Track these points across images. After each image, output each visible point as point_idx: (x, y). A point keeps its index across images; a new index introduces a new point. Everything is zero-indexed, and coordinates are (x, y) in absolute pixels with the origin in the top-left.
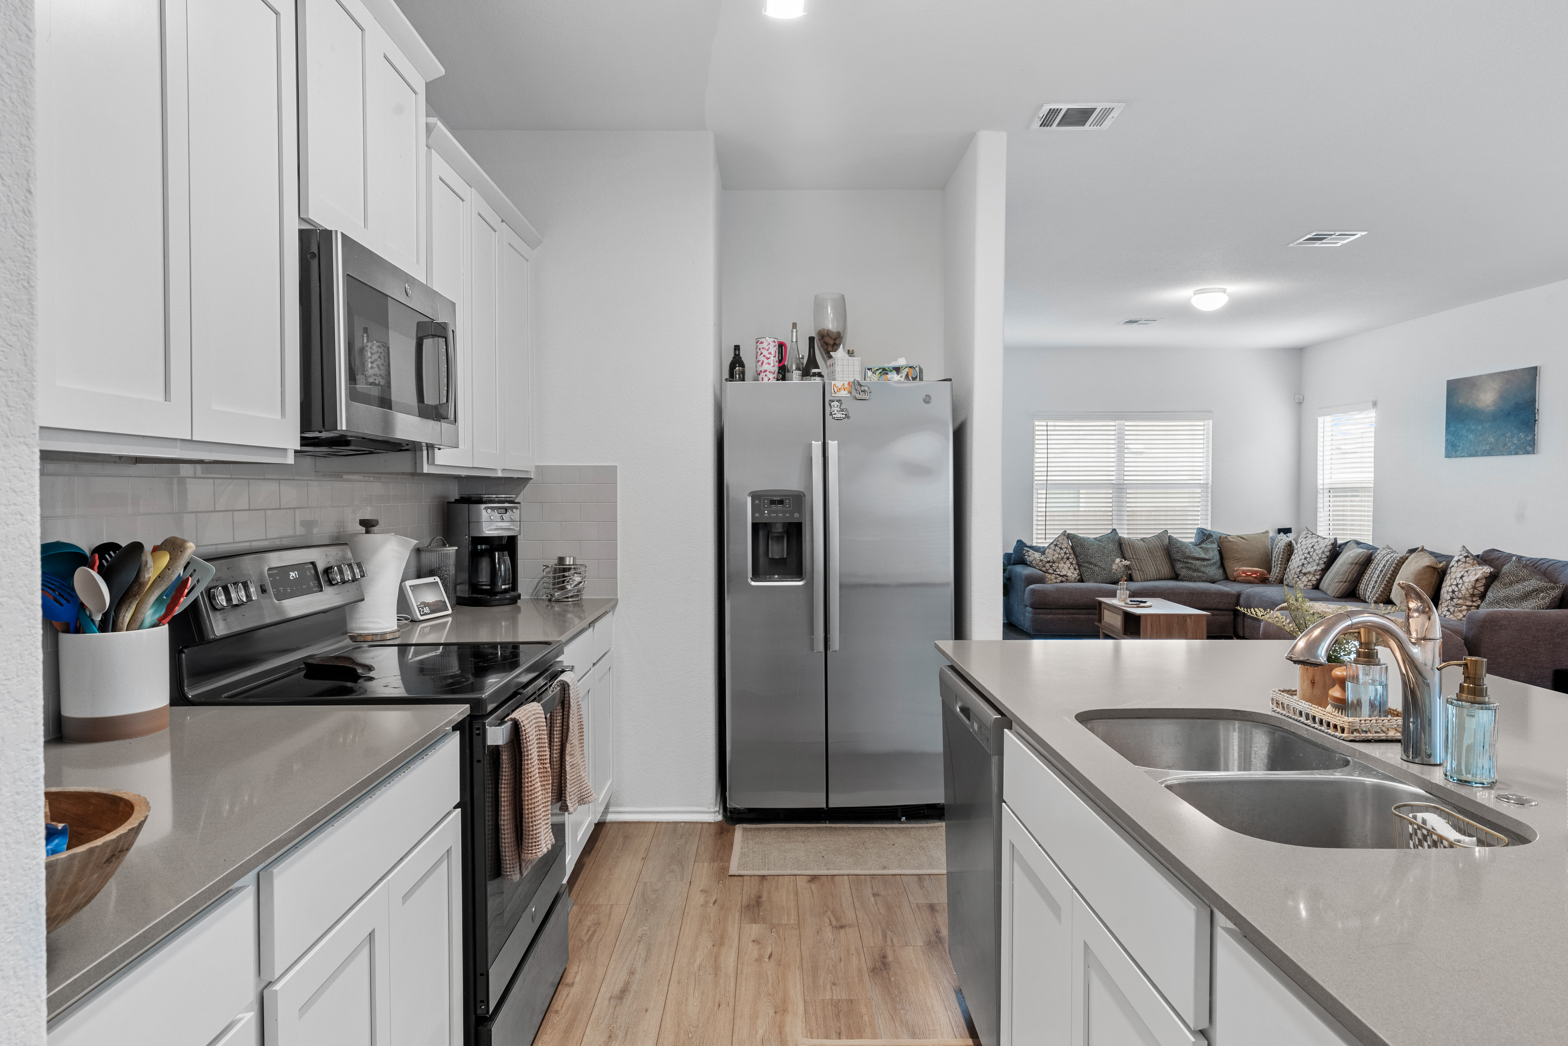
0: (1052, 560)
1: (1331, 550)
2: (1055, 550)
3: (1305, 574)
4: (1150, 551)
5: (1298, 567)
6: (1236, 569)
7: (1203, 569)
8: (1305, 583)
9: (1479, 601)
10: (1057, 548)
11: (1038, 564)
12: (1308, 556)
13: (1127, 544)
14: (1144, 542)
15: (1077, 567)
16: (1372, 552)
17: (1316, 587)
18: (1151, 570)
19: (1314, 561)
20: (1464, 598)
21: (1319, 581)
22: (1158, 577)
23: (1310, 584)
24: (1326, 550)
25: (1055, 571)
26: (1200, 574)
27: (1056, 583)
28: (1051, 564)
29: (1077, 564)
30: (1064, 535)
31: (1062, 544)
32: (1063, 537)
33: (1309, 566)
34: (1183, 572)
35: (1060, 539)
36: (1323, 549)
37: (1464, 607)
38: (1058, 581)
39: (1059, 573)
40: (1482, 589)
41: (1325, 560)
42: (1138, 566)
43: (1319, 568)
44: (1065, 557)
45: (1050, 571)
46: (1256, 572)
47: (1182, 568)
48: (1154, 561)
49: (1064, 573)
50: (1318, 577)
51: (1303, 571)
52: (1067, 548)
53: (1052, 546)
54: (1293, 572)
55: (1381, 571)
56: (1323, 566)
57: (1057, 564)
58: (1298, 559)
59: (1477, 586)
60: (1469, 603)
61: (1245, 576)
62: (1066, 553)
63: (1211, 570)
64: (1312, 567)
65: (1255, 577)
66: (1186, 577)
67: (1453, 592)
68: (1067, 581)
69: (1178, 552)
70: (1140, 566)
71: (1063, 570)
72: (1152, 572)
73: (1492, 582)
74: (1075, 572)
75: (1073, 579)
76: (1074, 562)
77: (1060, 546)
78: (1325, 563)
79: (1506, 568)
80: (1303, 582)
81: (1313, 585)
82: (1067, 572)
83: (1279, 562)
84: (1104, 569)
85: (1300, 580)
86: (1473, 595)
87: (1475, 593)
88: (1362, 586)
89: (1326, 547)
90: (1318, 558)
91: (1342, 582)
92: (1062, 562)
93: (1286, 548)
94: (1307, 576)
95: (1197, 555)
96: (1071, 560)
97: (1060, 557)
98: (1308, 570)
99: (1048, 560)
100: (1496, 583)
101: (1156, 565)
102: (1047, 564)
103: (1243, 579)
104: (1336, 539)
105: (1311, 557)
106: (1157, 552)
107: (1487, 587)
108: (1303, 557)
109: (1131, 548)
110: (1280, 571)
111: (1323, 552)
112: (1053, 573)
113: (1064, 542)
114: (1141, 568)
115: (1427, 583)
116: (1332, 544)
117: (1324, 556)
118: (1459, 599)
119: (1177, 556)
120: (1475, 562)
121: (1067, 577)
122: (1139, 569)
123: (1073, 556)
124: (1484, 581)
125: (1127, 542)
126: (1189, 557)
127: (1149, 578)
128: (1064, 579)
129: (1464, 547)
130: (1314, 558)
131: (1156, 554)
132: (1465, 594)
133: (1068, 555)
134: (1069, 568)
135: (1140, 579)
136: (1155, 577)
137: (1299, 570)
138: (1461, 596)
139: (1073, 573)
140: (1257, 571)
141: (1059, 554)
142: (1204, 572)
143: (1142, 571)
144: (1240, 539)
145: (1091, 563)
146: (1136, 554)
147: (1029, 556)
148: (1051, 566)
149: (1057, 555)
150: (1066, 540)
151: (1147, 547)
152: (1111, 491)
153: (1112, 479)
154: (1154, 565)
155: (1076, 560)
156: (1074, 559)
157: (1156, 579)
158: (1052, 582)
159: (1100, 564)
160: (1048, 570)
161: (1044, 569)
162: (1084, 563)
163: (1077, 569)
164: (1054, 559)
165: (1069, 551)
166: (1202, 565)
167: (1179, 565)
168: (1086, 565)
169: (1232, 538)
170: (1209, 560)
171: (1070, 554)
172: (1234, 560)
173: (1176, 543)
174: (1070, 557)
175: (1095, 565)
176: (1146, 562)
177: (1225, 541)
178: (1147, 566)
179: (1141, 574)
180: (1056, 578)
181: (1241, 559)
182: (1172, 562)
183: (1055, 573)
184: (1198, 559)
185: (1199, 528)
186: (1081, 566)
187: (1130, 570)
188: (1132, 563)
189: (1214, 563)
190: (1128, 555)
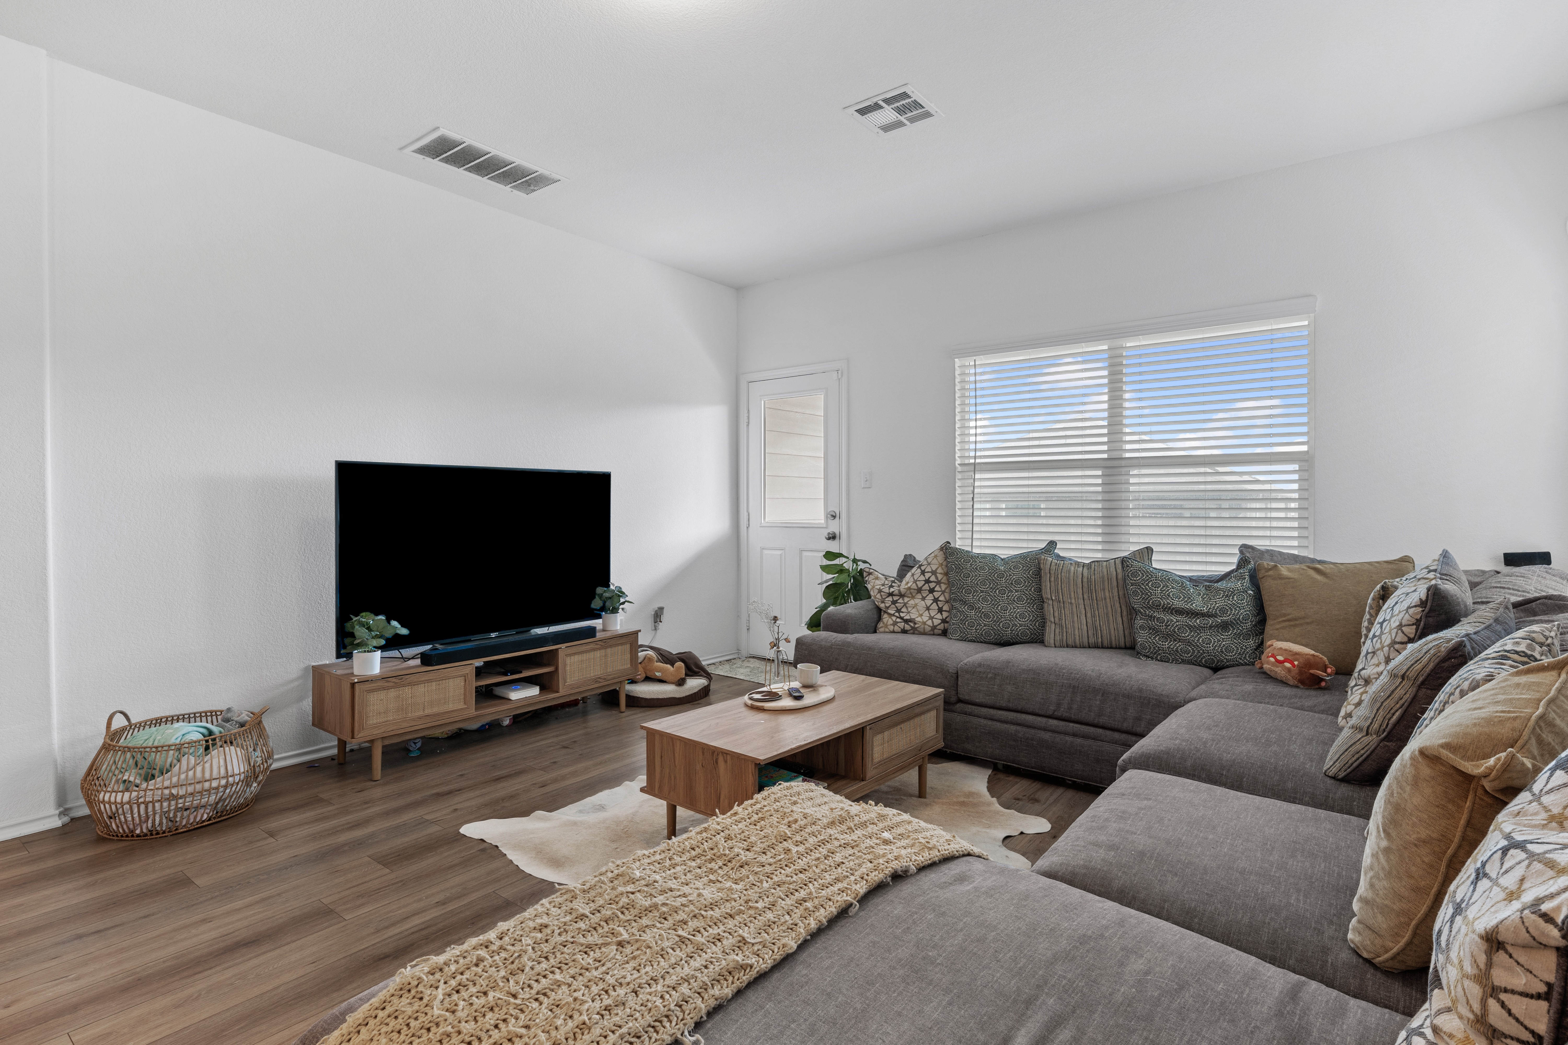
4: (1089, 588)
5: (1362, 659)
7: (1186, 634)
13: (1047, 571)
14: (1089, 567)
18: (1079, 627)
19: (1382, 648)
22: (1092, 640)
24: (1407, 619)
25: (899, 611)
26: (1179, 646)
27: (893, 632)
28: (895, 598)
29: (949, 601)
30: (942, 549)
31: (931, 564)
32: (939, 552)
34: (1142, 638)
35: (933, 555)
38: (897, 629)
39: (902, 615)
42: (1056, 614)
44: (926, 587)
45: (889, 611)
47: (1142, 627)
48: (1091, 606)
49: (913, 616)
52: (934, 573)
53: (914, 570)
57: (906, 600)
58: (1369, 637)
62: (928, 581)
63: (1213, 639)
65: (1289, 670)
66: (1144, 648)
68: (915, 631)
69: (1135, 593)
70: (1060, 614)
71: (914, 611)
72: (1081, 629)
74: (939, 616)
75: (928, 629)
76: (942, 598)
82: (920, 615)
84: (987, 616)
89: (1407, 610)
92: (919, 596)
95: (1178, 603)
96: (936, 594)
97: (914, 586)
101: (1093, 616)
102: (890, 599)
106: (1104, 589)
108: (1372, 635)
109: (1052, 579)
112: (893, 615)
113: (934, 561)
114: (1060, 619)
119: (1136, 602)
121: (915, 624)
122: (1057, 620)
123: (943, 587)
125: (1048, 567)
126: (1157, 607)
127: (1070, 642)
128: (907, 627)
131: (1101, 595)
133: (932, 585)
134: (928, 609)
135: (1052, 641)
136: (1085, 640)
139: (931, 618)
142: (1189, 643)
143: (1061, 626)
145: (965, 603)
146: (1057, 591)
150: (941, 558)
151: (1085, 580)
152: (1099, 473)
153: (1100, 451)
154: (1089, 615)
155: (947, 595)
156: (943, 592)
157: (1087, 644)
158: (887, 630)
159: (985, 607)
160: (888, 608)
161: (882, 606)
162: (955, 600)
163: (945, 611)
164: (903, 591)
165: (937, 578)
166: (1189, 626)
167: (1139, 622)
168: (957, 605)
169: (1289, 570)
170: (1214, 616)
171: (938, 583)
172: (1285, 621)
173: (1135, 574)
174: (937, 588)
175: (972, 607)
176: (1075, 609)
177: (1269, 576)
178: (1073, 618)
179: (1057, 631)
180: (895, 623)
181: (1296, 619)
182: (1132, 613)
183: (897, 614)
184: (1180, 612)
185: (1243, 548)
186: (951, 606)
187: (1044, 621)
188: (1049, 609)
189: (1229, 625)
190: (1046, 592)
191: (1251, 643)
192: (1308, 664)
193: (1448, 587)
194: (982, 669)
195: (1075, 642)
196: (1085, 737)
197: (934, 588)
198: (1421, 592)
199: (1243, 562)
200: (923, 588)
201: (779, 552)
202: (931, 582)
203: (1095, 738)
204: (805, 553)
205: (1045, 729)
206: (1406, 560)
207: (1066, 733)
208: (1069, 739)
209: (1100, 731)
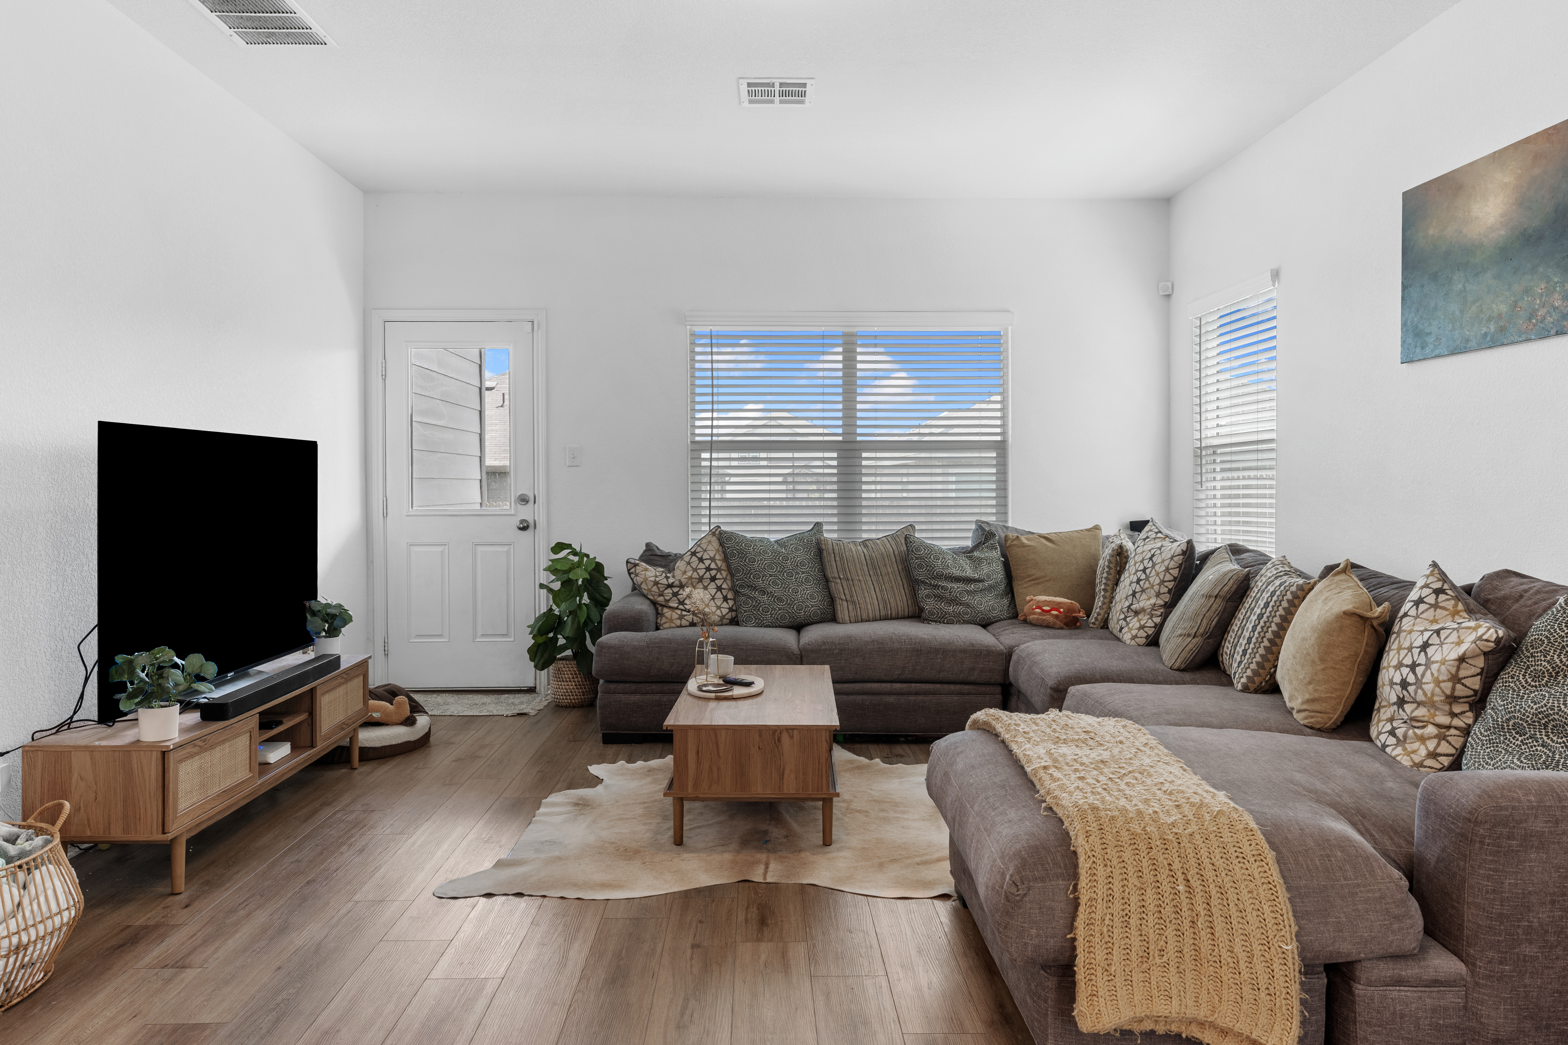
0: (677, 583)
1: (1181, 565)
2: (689, 563)
3: (1137, 613)
4: (873, 565)
5: (1126, 598)
6: (1028, 598)
7: (966, 598)
8: (1134, 632)
9: (1470, 714)
10: (694, 558)
11: (650, 590)
12: (1143, 577)
13: (831, 551)
14: (866, 546)
15: (730, 596)
16: (1249, 573)
17: (1153, 641)
18: (870, 601)
19: (1152, 586)
20: (1430, 704)
21: (1159, 628)
22: (883, 613)
23: (1142, 634)
24: (1172, 564)
25: (682, 603)
26: (961, 609)
27: (681, 626)
28: (675, 590)
29: (732, 589)
30: (714, 534)
31: (705, 551)
32: (710, 538)
33: (1144, 596)
34: (929, 605)
35: (704, 541)
36: (1166, 563)
37: (1431, 730)
38: (684, 622)
39: (687, 607)
40: (1476, 683)
41: (1171, 585)
42: (847, 592)
43: (1160, 602)
44: (707, 575)
45: (671, 604)
46: (1056, 606)
47: (928, 596)
48: (878, 581)
49: (699, 607)
50: (1158, 620)
51: (1133, 607)
52: (713, 559)
53: (687, 558)
54: (1118, 607)
55: (1260, 616)
56: (1167, 598)
57: (688, 590)
58: (1127, 582)
59: (1462, 674)
60: (1444, 720)
61: (1039, 614)
62: (708, 569)
63: (983, 601)
64: (1149, 599)
65: (1056, 617)
66: (931, 614)
67: (1404, 684)
68: (704, 623)
69: (920, 566)
70: (850, 592)
71: (699, 601)
72: (872, 604)
73: (1502, 667)
74: (725, 605)
75: (717, 619)
76: (724, 586)
77: (699, 555)
78: (1170, 591)
79: (1539, 627)
80: (1130, 630)
81: (1147, 637)
82: (707, 606)
83: (1103, 587)
84: (780, 600)
85: (1128, 624)
86: (1452, 699)
87: (1457, 694)
88: (1227, 647)
89: (1172, 558)
90: (1157, 581)
91: (1189, 635)
92: (700, 585)
93: (1113, 560)
94: (1140, 616)
95: (956, 572)
96: (719, 582)
97: (695, 575)
98: (1142, 604)
99: (671, 581)
100: (1512, 669)
101: (881, 591)
102: (669, 591)
103: (1038, 619)
104: (1190, 543)
105: (1147, 578)
106: (885, 565)
107: (1490, 677)
108: (1135, 579)
109: (838, 559)
110: (1104, 603)
111: (1167, 570)
112: (677, 608)
113: (710, 547)
114: (851, 596)
115: (1346, 654)
116: (1184, 553)
117: (1168, 577)
118: (1419, 704)
119: (920, 574)
120: (1460, 606)
121: (703, 615)
122: (848, 598)
123: (724, 574)
124: (1480, 662)
125: (830, 547)
126: (940, 576)
127: (864, 616)
128: (696, 620)
129: (1435, 565)
130: (1151, 580)
131: (883, 570)
132: (1433, 695)
133: (713, 573)
134: (713, 599)
135: (847, 618)
136: (877, 613)
137: (1127, 604)
138: (1424, 699)
139: (719, 608)
140: (1060, 603)
141: (695, 570)
142: (968, 605)
143: (854, 603)
144: (1043, 540)
145: (755, 588)
146: (844, 570)
147: (637, 575)
148: (675, 594)
149: (689, 574)
150: (715, 543)
151: (867, 557)
152: (835, 455)
153: (835, 432)
154: (877, 590)
155: (729, 582)
156: (725, 579)
157: (879, 617)
158: (673, 625)
159: (776, 590)
160: (668, 601)
161: (661, 599)
162: (741, 586)
163: (730, 599)
164: (684, 581)
165: (717, 565)
166: (967, 591)
167: (923, 592)
168: (745, 591)
169: (1027, 539)
170: (982, 581)
171: (719, 570)
172: (1030, 581)
173: (917, 549)
174: (718, 576)
175: (763, 592)
176: (864, 586)
177: (1015, 545)
178: (863, 594)
179: (851, 608)
180: (681, 617)
181: (1038, 579)
182: (913, 584)
183: (681, 607)
184: (958, 579)
185: (977, 521)
186: (736, 593)
187: (832, 600)
188: (837, 588)
189: (991, 588)
190: (832, 572)
191: (1006, 601)
192: (1070, 610)
194: (827, 647)
195: (868, 617)
196: (926, 693)
197: (715, 576)
198: (1180, 546)
199: (983, 535)
200: (705, 577)
201: (440, 549)
202: (712, 569)
203: (934, 693)
204: (480, 549)
205: (890, 694)
207: (909, 694)
208: (912, 698)
209: (938, 686)
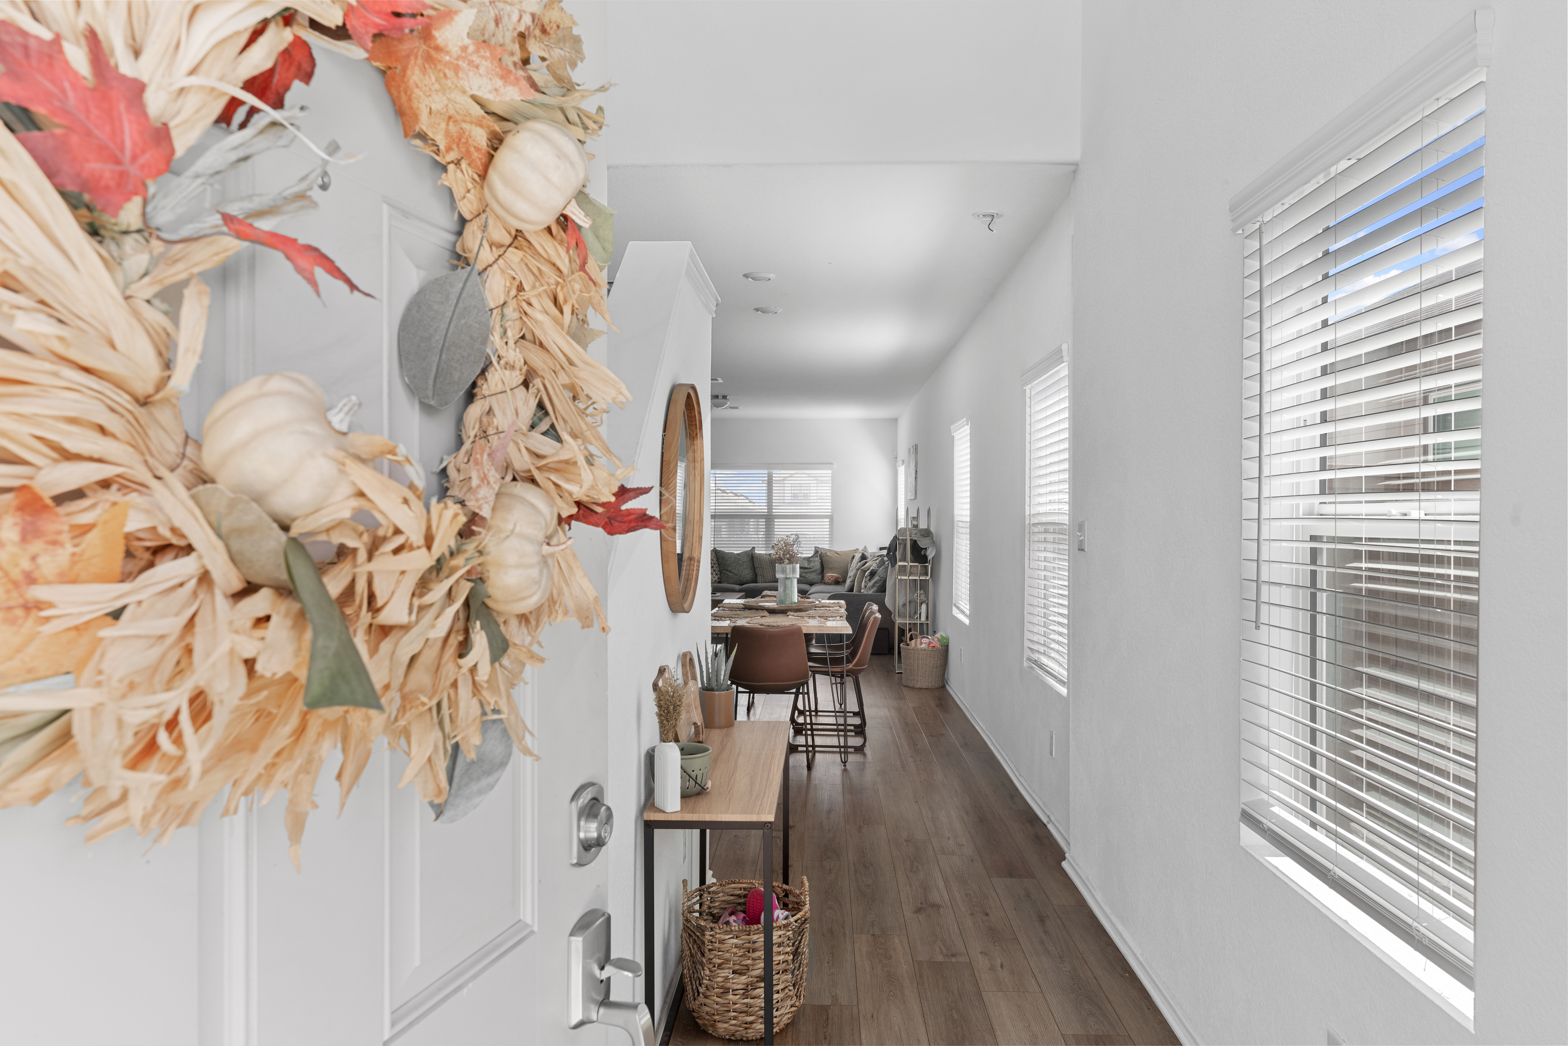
4: (771, 562)
13: (758, 558)
14: (770, 556)
29: (719, 571)
30: (716, 550)
42: (761, 572)
46: (833, 577)
61: (828, 580)
63: (811, 576)
65: (832, 581)
72: (770, 576)
75: (715, 581)
76: (716, 570)
84: (736, 575)
96: (714, 568)
105: (855, 564)
109: (760, 561)
122: (762, 574)
123: (716, 565)
125: (757, 556)
127: (766, 581)
135: (761, 582)
139: (714, 577)
143: (763, 576)
144: (835, 554)
145: (727, 571)
146: (761, 564)
151: (769, 560)
152: (764, 520)
153: (764, 511)
154: (772, 572)
159: (735, 571)
162: (723, 570)
165: (714, 562)
166: (804, 572)
169: (829, 554)
170: (811, 568)
171: (714, 564)
172: (829, 567)
174: (714, 566)
175: (730, 572)
176: (767, 570)
177: (825, 556)
178: (767, 573)
179: (762, 578)
181: (832, 566)
185: (815, 547)
186: (721, 573)
187: (756, 575)
188: (758, 571)
189: (814, 571)
190: (756, 565)
191: (820, 576)
192: (837, 578)
193: (866, 553)
195: (769, 581)
198: (861, 555)
199: (816, 552)
206: (857, 549)
